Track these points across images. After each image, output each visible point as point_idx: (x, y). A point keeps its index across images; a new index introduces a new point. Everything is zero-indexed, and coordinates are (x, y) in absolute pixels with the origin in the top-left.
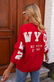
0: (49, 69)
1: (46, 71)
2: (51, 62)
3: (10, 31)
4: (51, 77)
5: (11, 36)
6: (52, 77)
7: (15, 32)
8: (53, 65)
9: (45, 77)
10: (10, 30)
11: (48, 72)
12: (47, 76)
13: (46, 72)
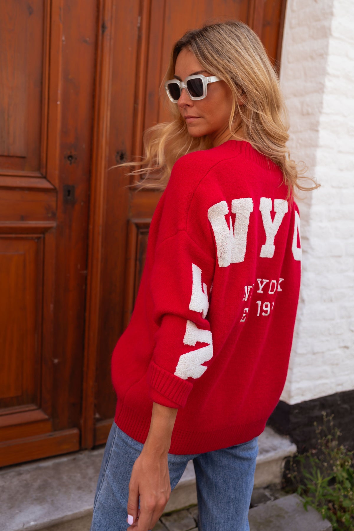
0: (294, 441)
1: (275, 449)
2: (308, 397)
3: (44, 184)
4: (305, 492)
5: (54, 217)
6: (311, 486)
7: (79, 191)
8: (316, 413)
9: (268, 487)
10: (45, 177)
11: (287, 459)
12: (278, 481)
13: (271, 455)
